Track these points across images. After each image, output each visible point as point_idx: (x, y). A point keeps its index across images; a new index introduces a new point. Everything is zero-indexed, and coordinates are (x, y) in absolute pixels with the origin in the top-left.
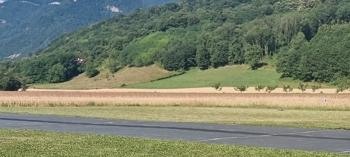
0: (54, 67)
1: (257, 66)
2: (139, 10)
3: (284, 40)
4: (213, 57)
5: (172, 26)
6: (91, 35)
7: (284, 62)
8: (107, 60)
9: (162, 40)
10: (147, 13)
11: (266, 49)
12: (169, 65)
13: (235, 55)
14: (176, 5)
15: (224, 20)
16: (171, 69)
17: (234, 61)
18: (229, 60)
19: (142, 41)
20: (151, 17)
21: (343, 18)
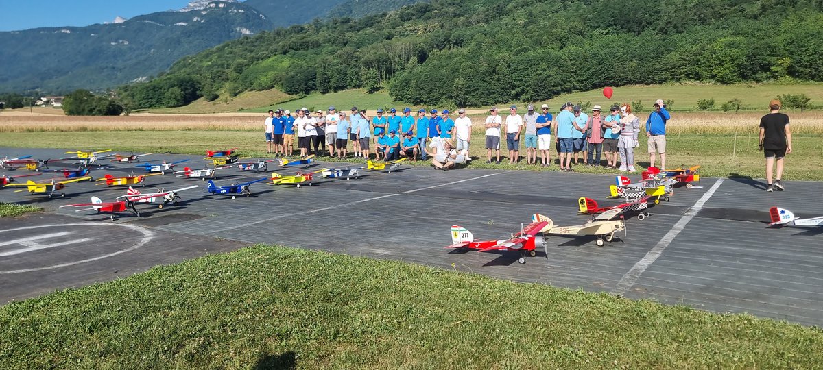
0: (170, 90)
1: (373, 90)
2: (264, 32)
3: (400, 64)
4: (333, 81)
5: (293, 49)
6: (214, 58)
7: (396, 86)
8: (227, 84)
9: (283, 64)
10: (272, 36)
11: (384, 73)
12: (289, 89)
13: (352, 80)
14: (302, 28)
15: (345, 44)
16: (290, 92)
17: (353, 85)
18: (348, 84)
19: (262, 65)
20: (277, 40)
21: (456, 43)
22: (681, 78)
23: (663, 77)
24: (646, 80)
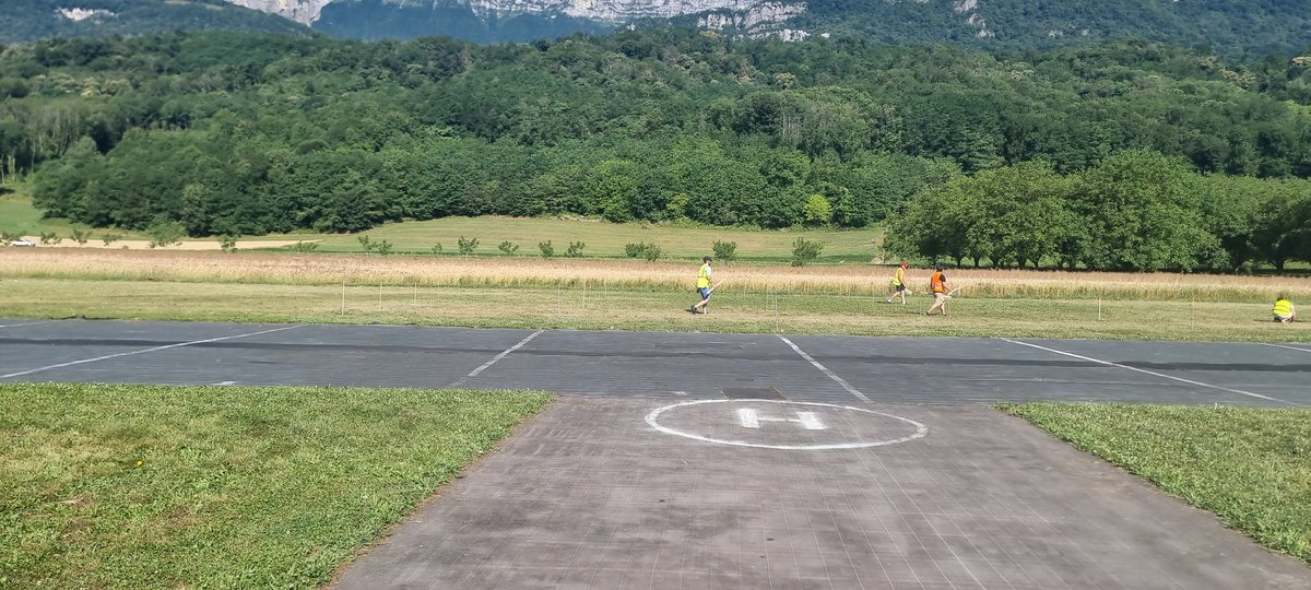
7: (50, 189)
11: (12, 162)
22: (559, 210)
23: (537, 207)
24: (512, 209)
